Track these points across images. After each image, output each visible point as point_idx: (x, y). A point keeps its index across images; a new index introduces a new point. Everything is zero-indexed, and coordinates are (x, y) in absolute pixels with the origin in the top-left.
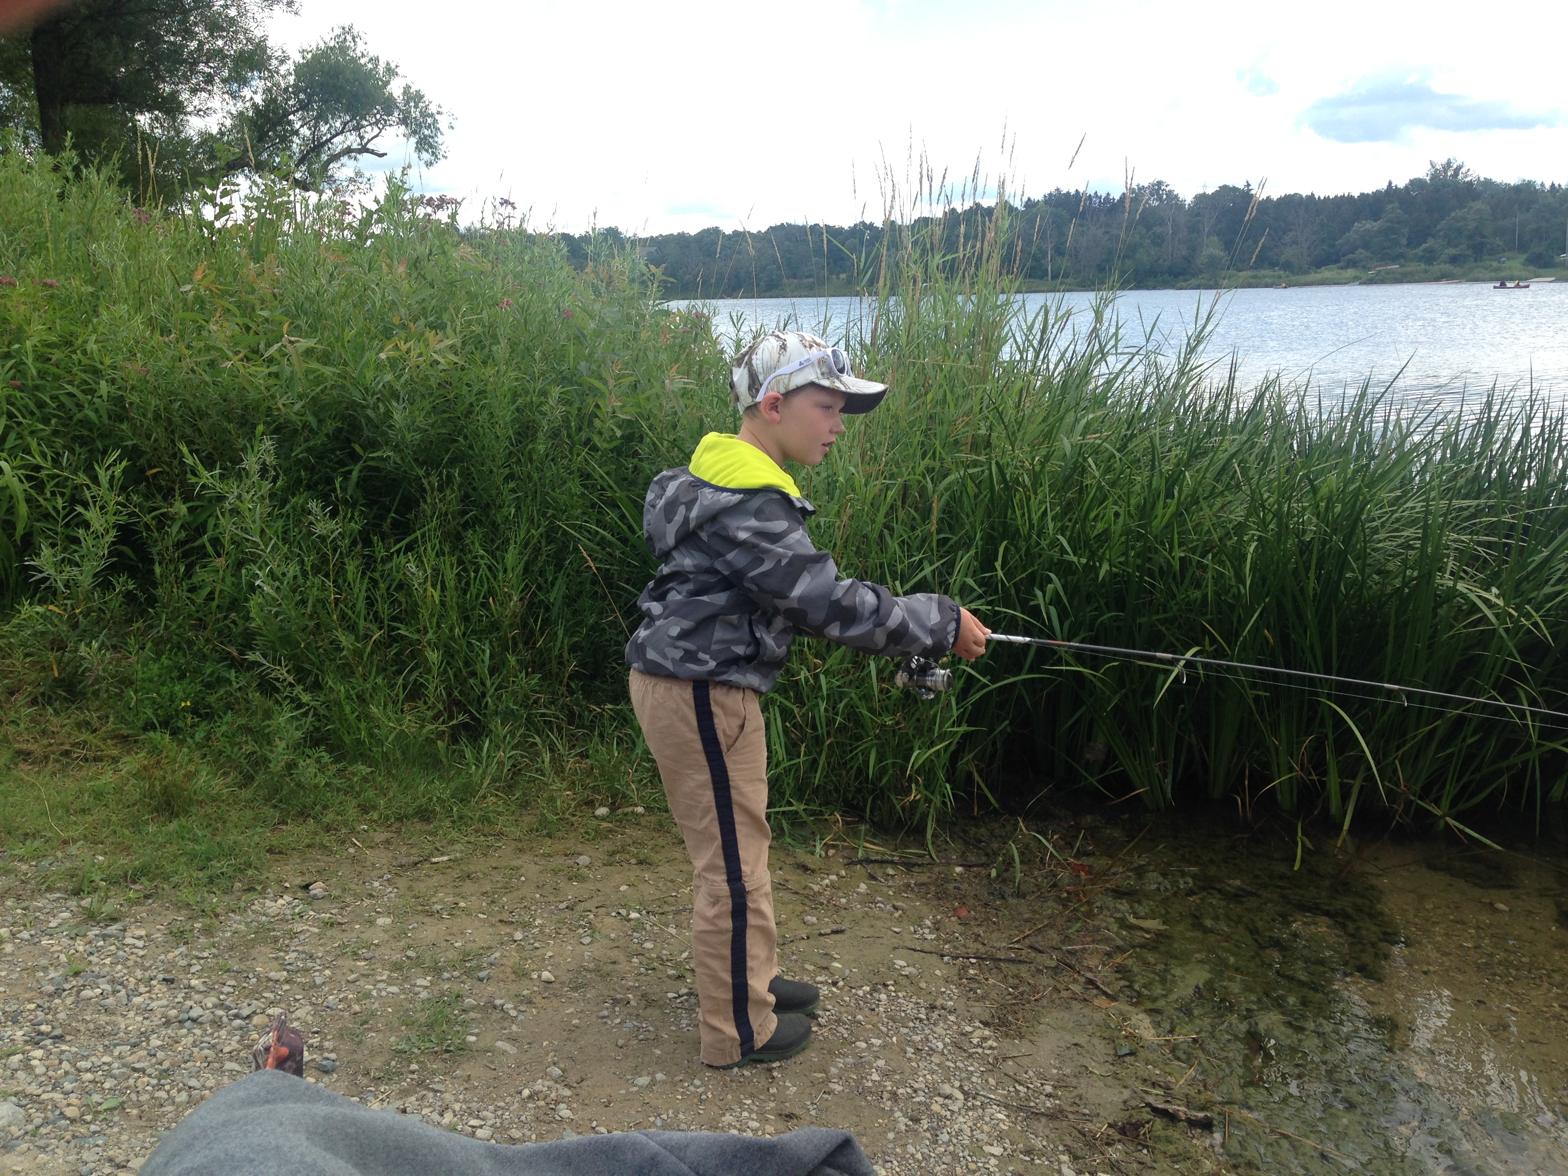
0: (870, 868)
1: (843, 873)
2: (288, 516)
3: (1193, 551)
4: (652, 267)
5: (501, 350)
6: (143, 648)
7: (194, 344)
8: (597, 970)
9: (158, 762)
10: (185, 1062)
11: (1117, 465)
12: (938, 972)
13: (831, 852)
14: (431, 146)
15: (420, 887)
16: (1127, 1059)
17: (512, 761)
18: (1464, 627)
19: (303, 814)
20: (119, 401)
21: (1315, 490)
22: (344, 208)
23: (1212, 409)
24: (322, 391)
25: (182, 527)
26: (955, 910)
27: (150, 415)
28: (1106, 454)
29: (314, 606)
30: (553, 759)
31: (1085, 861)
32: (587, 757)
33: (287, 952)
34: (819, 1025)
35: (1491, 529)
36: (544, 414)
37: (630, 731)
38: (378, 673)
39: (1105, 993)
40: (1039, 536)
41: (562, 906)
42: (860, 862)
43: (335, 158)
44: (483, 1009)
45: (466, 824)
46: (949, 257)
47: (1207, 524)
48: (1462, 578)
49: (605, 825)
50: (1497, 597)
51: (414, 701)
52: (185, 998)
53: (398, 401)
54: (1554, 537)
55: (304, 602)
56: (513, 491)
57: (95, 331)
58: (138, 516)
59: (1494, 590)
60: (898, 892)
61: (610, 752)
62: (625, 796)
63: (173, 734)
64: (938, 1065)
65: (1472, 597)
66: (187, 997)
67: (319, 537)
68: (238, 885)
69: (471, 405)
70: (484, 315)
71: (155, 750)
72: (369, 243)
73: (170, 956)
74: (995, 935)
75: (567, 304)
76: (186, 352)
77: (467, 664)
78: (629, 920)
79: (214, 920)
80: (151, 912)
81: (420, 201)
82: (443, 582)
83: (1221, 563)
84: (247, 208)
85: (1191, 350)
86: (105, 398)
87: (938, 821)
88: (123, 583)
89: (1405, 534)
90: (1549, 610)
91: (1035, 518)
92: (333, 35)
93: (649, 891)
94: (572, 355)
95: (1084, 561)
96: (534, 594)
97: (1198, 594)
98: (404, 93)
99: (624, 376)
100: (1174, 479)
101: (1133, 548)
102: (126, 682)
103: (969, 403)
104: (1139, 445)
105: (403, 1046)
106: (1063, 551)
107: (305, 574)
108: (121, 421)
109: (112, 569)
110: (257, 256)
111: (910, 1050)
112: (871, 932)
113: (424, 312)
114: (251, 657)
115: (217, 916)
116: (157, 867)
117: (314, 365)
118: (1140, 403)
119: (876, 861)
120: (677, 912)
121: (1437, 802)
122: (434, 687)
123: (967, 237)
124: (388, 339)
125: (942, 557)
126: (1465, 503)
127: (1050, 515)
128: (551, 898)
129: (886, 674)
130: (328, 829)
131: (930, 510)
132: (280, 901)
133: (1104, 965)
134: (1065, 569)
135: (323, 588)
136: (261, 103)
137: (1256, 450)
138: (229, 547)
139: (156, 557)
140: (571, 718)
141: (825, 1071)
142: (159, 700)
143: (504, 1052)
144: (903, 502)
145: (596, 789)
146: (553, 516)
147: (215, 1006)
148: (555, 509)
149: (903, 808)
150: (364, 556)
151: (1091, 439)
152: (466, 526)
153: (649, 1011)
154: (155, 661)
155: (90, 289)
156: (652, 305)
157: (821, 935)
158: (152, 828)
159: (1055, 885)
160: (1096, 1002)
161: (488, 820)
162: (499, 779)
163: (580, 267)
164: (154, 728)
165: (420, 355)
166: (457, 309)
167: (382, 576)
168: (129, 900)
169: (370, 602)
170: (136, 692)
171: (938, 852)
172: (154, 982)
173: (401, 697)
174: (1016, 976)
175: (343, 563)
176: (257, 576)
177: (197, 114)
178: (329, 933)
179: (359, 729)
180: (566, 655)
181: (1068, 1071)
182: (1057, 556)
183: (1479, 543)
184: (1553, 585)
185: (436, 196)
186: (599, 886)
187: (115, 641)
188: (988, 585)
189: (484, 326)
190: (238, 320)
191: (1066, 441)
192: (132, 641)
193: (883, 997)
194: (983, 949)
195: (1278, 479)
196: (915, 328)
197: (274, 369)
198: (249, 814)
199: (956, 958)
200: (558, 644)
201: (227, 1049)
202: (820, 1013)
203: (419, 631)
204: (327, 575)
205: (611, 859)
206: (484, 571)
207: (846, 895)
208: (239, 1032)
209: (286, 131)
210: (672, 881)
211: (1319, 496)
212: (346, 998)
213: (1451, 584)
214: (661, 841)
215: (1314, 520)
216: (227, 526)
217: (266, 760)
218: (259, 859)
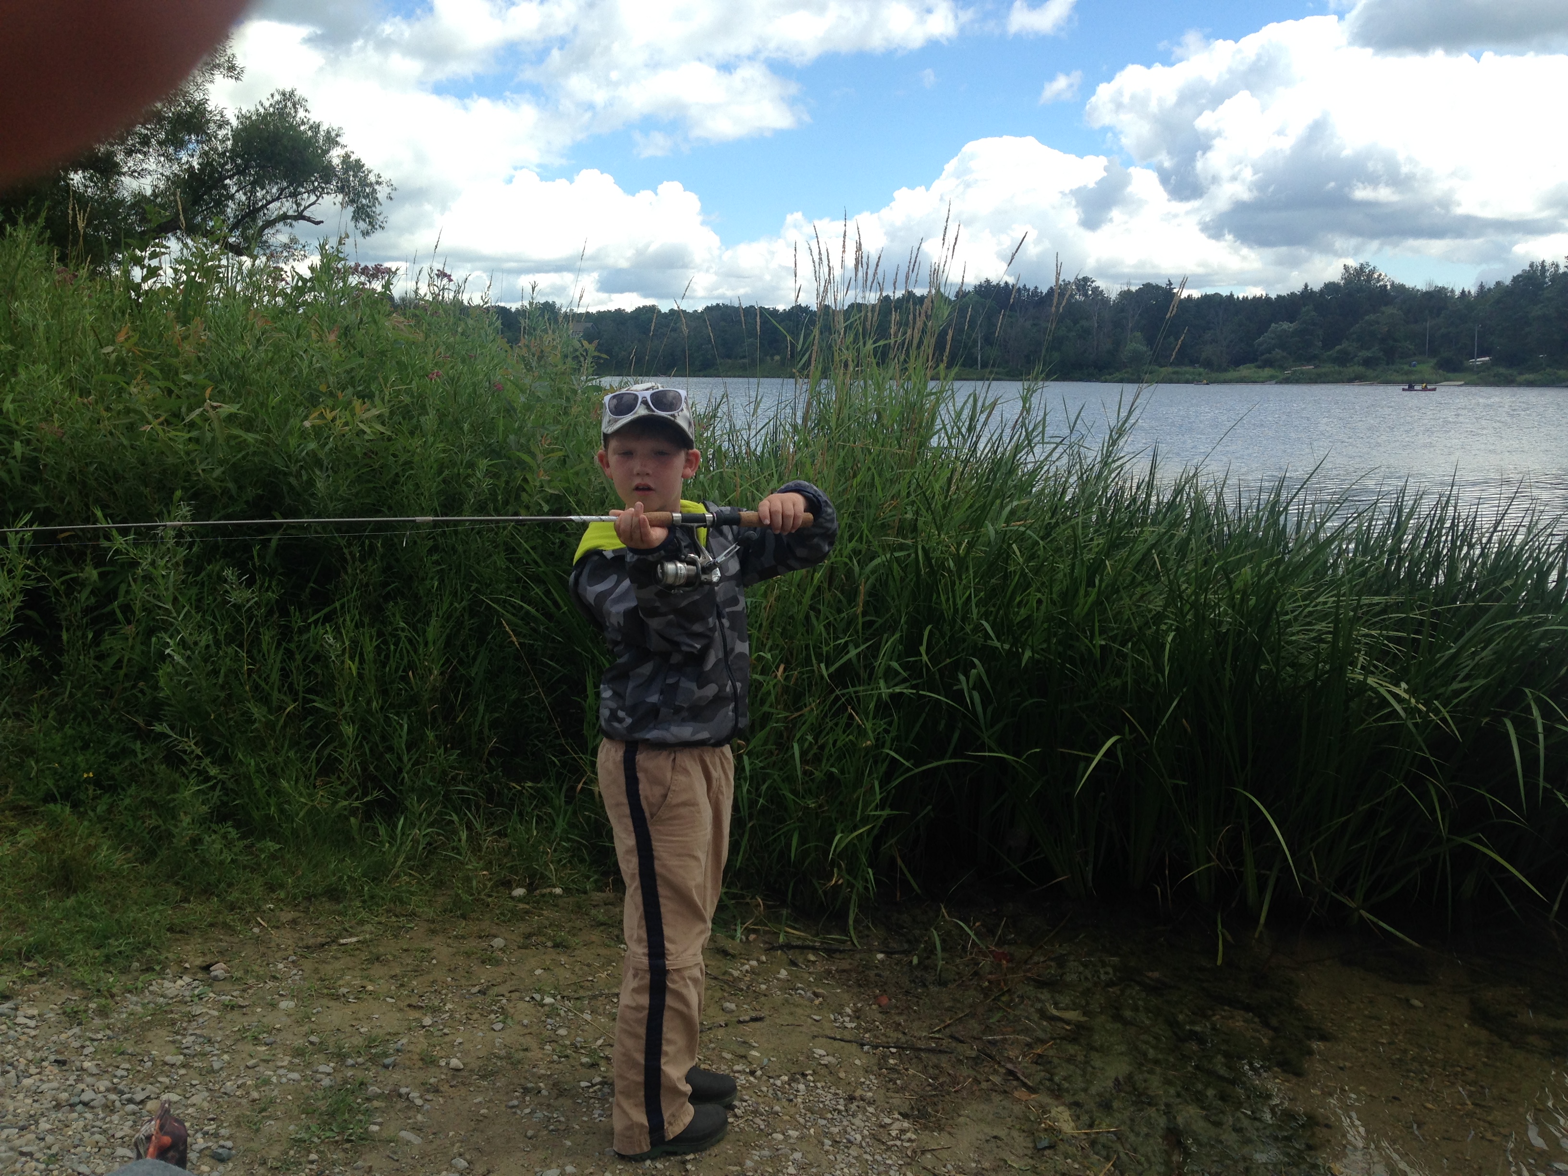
0: (791, 954)
1: (764, 958)
2: (203, 584)
3: (1114, 639)
4: (585, 343)
5: (429, 421)
6: (46, 717)
7: (113, 406)
8: (509, 1057)
9: (57, 835)
10: (75, 1147)
11: (1041, 552)
12: (857, 1062)
13: (752, 937)
14: (368, 216)
15: (327, 969)
16: (1047, 1152)
17: (428, 839)
18: (1375, 721)
19: (207, 892)
20: (32, 462)
21: (1230, 583)
22: (277, 275)
23: (1134, 500)
24: (244, 458)
25: (92, 592)
26: (876, 997)
27: (64, 478)
28: (1030, 541)
29: (226, 676)
30: (470, 838)
31: (1006, 949)
32: (506, 836)
33: (184, 1035)
34: (736, 1116)
35: (1400, 624)
36: (470, 486)
37: (550, 810)
38: (290, 747)
39: (1025, 1085)
40: (963, 620)
41: (475, 990)
42: (781, 947)
43: (270, 224)
44: (388, 1097)
45: (377, 904)
46: (881, 343)
47: (1127, 614)
48: (1373, 673)
49: (521, 906)
50: (1405, 691)
51: (327, 776)
52: (77, 1081)
53: (321, 470)
54: (1461, 634)
55: (216, 672)
56: (437, 563)
57: (12, 390)
58: (47, 581)
59: (1404, 685)
60: (819, 979)
61: (528, 831)
62: (543, 876)
63: (75, 806)
64: (856, 1158)
65: (1382, 690)
66: (79, 1080)
67: (234, 605)
68: (136, 965)
69: (397, 475)
70: (414, 385)
71: (54, 822)
72: (301, 311)
73: (63, 1036)
74: (916, 1025)
75: (498, 377)
76: (105, 414)
77: (384, 738)
78: (543, 1006)
79: (109, 1001)
80: (45, 990)
81: (355, 270)
82: (361, 655)
83: (1140, 652)
84: (176, 271)
85: (1114, 442)
86: (19, 458)
87: (860, 906)
88: (29, 650)
89: (1317, 627)
90: (1457, 705)
91: (960, 603)
92: (272, 101)
93: (564, 975)
94: (501, 428)
95: (1007, 647)
96: (455, 669)
97: (1118, 682)
98: (343, 162)
99: (553, 451)
100: (1096, 567)
101: (1055, 635)
102: (28, 751)
103: (896, 488)
104: (1063, 533)
105: (303, 1135)
106: (987, 636)
107: (217, 643)
108: (35, 483)
109: (18, 634)
110: (184, 319)
111: (828, 1142)
112: (790, 1019)
113: (352, 382)
114: (158, 728)
115: (112, 996)
116: (52, 944)
117: (236, 432)
118: (1064, 492)
119: (797, 947)
120: (594, 997)
121: (1351, 895)
122: (349, 761)
123: (899, 324)
124: (315, 406)
125: (867, 640)
126: (1376, 599)
127: (974, 600)
128: (463, 982)
129: (810, 756)
130: (232, 907)
131: (856, 592)
132: (180, 982)
133: (1024, 1056)
134: (988, 655)
135: (236, 658)
136: (197, 167)
137: (1176, 541)
138: (140, 614)
139: (64, 623)
140: (491, 795)
141: (741, 1165)
142: (60, 770)
143: (408, 1143)
144: (830, 584)
145: (513, 870)
146: (477, 590)
147: (108, 1090)
148: (479, 582)
149: (825, 893)
150: (280, 626)
151: (1016, 526)
152: (387, 597)
153: (561, 1100)
154: (58, 730)
155: (10, 347)
156: (584, 380)
157: (739, 1022)
158: (48, 904)
159: (976, 974)
160: (1017, 1094)
161: (401, 901)
162: (414, 858)
163: (513, 341)
164: (55, 801)
165: (346, 424)
166: (386, 379)
167: (298, 647)
168: (22, 977)
169: (285, 674)
170: (37, 762)
171: (859, 938)
172: (44, 1064)
173: (314, 771)
174: (936, 1067)
175: (259, 633)
176: (167, 645)
177: (131, 175)
178: (229, 1017)
179: (268, 804)
180: (486, 731)
181: (986, 1165)
182: (981, 641)
183: (1388, 638)
184: (1461, 682)
185: (371, 265)
186: (513, 969)
187: (17, 709)
188: (914, 670)
189: (412, 396)
190: (160, 383)
191: (991, 528)
192: (34, 709)
193: (802, 1087)
194: (903, 1039)
195: (1195, 570)
196: (845, 412)
197: (194, 434)
198: (150, 891)
199: (876, 1047)
200: (479, 719)
201: (119, 1134)
202: (736, 1103)
203: (334, 704)
204: (241, 646)
205: (527, 942)
206: (404, 644)
207: (766, 981)
208: (132, 1117)
209: (222, 195)
210: (588, 965)
211: (1235, 587)
212: (244, 1084)
213: (1361, 678)
214: (578, 924)
215: (1230, 611)
216: (139, 593)
217: (170, 835)
218: (159, 937)
